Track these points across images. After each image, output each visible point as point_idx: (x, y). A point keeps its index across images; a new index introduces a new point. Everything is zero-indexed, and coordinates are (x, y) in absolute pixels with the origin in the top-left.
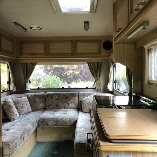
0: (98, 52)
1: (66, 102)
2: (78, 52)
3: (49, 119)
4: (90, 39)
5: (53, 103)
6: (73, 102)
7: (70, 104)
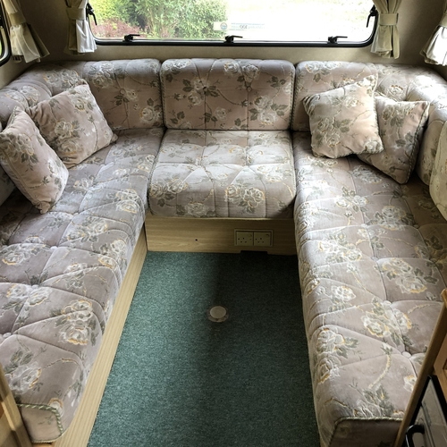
1: (243, 104)
3: (185, 193)
5: (191, 106)
6: (272, 107)
7: (262, 114)
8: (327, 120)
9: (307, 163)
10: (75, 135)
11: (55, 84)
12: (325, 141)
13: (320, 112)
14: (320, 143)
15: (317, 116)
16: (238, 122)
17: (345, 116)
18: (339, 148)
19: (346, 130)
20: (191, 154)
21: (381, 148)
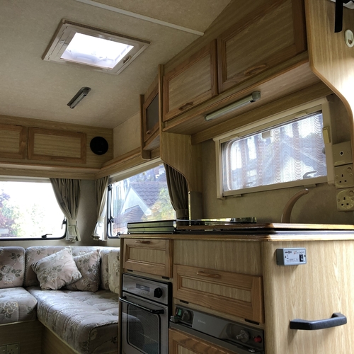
0: (79, 157)
2: (35, 153)
4: (65, 128)
6: (12, 271)
7: (5, 276)
12: (49, 279)
13: (44, 266)
14: (46, 281)
15: (42, 269)
17: (59, 264)
18: (58, 281)
19: (60, 270)
21: (81, 276)
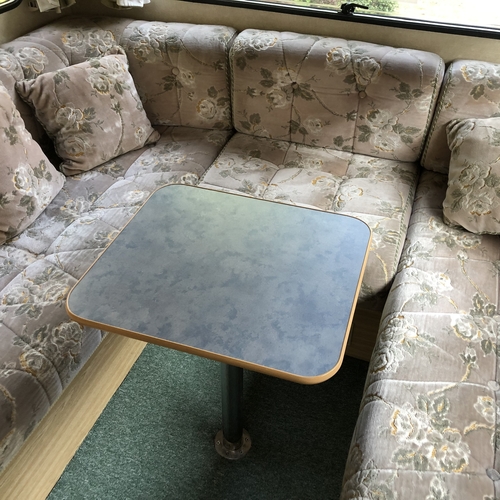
1: (349, 117)
5: (271, 109)
6: (395, 128)
7: (376, 136)
8: (476, 170)
9: (428, 233)
10: (86, 129)
11: (75, 49)
12: (466, 203)
13: (469, 153)
14: (456, 205)
15: (462, 157)
16: (338, 141)
18: (487, 221)
20: (254, 178)
